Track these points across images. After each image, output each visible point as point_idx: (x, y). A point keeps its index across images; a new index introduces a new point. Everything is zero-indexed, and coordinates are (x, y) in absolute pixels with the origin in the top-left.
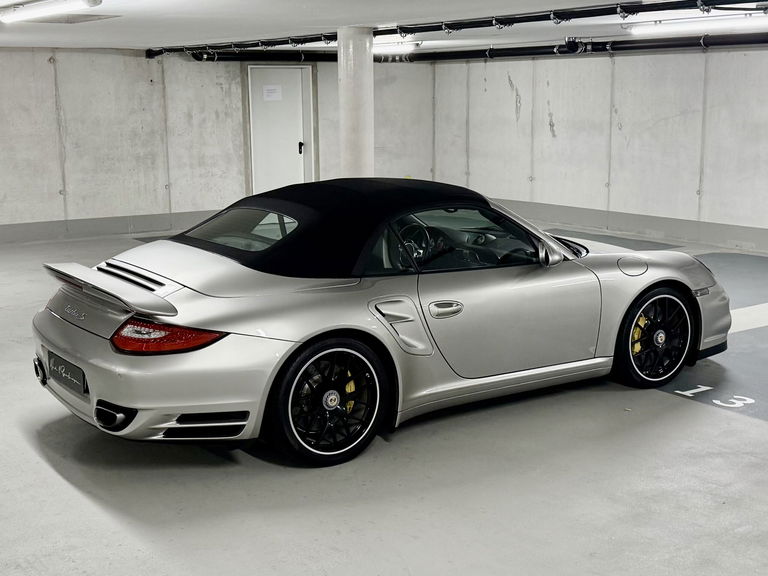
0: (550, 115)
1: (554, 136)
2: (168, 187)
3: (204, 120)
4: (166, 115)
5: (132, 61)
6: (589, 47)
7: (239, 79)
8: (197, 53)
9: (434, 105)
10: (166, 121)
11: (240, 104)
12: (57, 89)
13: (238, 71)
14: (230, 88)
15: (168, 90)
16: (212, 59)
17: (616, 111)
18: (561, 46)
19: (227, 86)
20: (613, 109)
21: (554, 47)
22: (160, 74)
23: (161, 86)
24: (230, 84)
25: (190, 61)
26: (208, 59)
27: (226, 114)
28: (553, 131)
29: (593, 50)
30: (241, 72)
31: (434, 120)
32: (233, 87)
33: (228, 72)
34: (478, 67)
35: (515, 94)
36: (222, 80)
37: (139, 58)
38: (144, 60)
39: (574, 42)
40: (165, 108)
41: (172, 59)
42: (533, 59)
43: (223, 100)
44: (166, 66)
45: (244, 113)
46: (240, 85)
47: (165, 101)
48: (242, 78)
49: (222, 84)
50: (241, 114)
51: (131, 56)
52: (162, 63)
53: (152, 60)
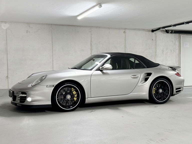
3: (167, 52)
4: (156, 50)
5: (147, 33)
7: (178, 40)
8: (167, 30)
10: (156, 52)
11: (178, 48)
12: (125, 42)
13: (178, 37)
14: (175, 43)
19: (175, 42)
22: (155, 37)
23: (155, 41)
24: (175, 41)
25: (164, 33)
26: (171, 33)
27: (174, 51)
32: (176, 42)
33: (175, 37)
37: (149, 32)
38: (151, 33)
40: (156, 48)
41: (159, 33)
43: (173, 46)
44: (157, 35)
45: (179, 51)
46: (178, 41)
47: (156, 46)
48: (179, 39)
49: (173, 41)
50: (178, 50)
51: (147, 31)
52: (156, 34)
53: (153, 33)
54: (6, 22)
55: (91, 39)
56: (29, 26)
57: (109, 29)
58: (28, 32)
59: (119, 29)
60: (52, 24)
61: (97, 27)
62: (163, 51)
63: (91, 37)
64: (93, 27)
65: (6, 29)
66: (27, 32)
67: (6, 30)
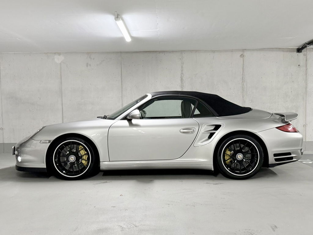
4: (306, 84)
5: (289, 54)
10: (306, 88)
12: (243, 72)
15: (309, 70)
22: (304, 61)
23: (305, 68)
37: (292, 53)
38: (296, 54)
40: (306, 81)
44: (308, 57)
47: (306, 77)
51: (287, 51)
52: (306, 55)
53: (300, 53)
54: (60, 53)
55: (182, 71)
56: (90, 56)
57: (212, 52)
58: (89, 65)
59: (232, 51)
60: (121, 52)
61: (191, 51)
63: (182, 67)
64: (184, 51)
65: (60, 62)
66: (87, 66)
67: (60, 64)
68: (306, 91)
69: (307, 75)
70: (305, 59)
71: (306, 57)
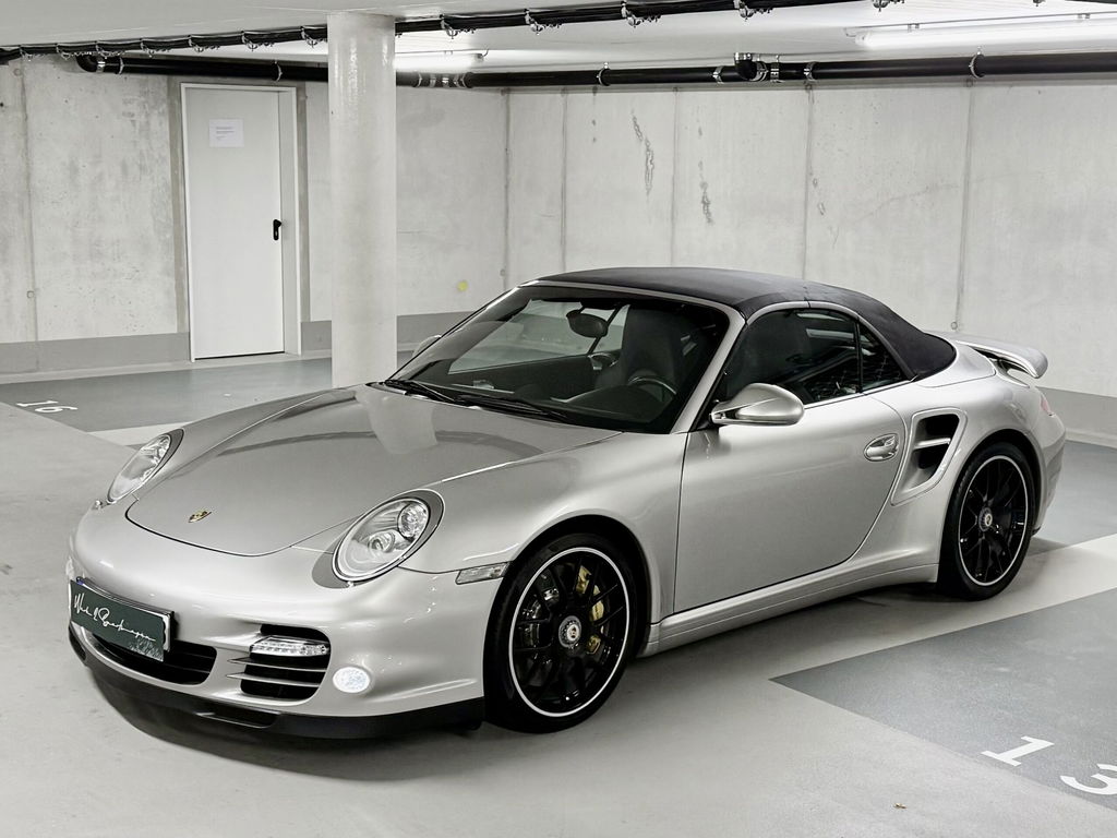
0: (704, 185)
1: (709, 221)
2: (32, 294)
3: (100, 177)
4: (28, 165)
6: (775, 72)
7: (164, 107)
8: (86, 58)
9: (507, 161)
10: (28, 177)
11: (167, 152)
13: (164, 94)
14: (148, 123)
15: (33, 121)
16: (116, 70)
17: (815, 184)
18: (725, 69)
19: (143, 118)
20: (811, 180)
21: (713, 69)
22: (19, 91)
23: (20, 115)
24: (147, 115)
25: (73, 71)
26: (107, 70)
27: (142, 168)
28: (708, 213)
29: (782, 76)
30: (169, 95)
31: (507, 187)
32: (155, 120)
33: (145, 94)
34: (582, 100)
35: (644, 147)
36: (133, 108)
39: (749, 61)
40: (26, 152)
42: (676, 89)
43: (135, 143)
44: (29, 78)
45: (174, 167)
46: (167, 117)
47: (26, 141)
48: (171, 105)
49: (133, 115)
50: (168, 168)
52: (21, 74)
53: (3, 67)
62: (73, 170)
68: (28, 186)
69: (29, 134)
70: (19, 84)
71: (22, 80)
